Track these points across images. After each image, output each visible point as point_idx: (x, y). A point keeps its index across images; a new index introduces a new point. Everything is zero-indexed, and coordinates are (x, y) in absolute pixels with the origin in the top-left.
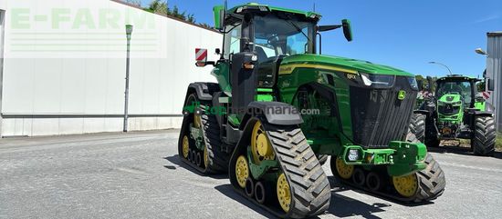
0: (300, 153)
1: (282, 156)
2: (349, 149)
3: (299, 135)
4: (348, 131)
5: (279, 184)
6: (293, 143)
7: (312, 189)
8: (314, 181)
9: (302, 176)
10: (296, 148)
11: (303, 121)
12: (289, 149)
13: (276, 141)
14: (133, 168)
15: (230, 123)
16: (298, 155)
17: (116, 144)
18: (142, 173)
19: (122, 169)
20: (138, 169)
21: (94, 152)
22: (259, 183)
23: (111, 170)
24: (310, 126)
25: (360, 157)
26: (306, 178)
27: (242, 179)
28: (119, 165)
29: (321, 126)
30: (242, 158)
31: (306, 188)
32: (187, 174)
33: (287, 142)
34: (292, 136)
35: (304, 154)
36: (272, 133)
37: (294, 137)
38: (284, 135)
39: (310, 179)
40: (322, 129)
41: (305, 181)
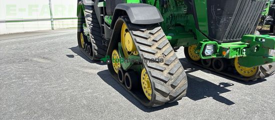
0: (160, 49)
1: (144, 53)
2: (206, 45)
3: (159, 33)
4: (204, 27)
5: (142, 76)
6: (154, 40)
7: (170, 82)
8: (172, 74)
9: (162, 71)
10: (156, 45)
11: (163, 20)
12: (150, 46)
13: (138, 39)
14: (44, 58)
15: (106, 23)
16: (159, 51)
17: (42, 39)
18: (49, 61)
19: (35, 59)
20: (47, 58)
21: (23, 46)
22: (127, 74)
23: (26, 60)
24: (169, 24)
25: (215, 52)
26: (166, 72)
27: (117, 67)
28: (35, 56)
29: (178, 23)
30: (115, 52)
31: (166, 82)
32: (81, 61)
33: (149, 40)
34: (153, 34)
35: (164, 50)
36: (135, 33)
37: (155, 35)
38: (146, 33)
39: (169, 73)
40: (179, 25)
41: (164, 75)
